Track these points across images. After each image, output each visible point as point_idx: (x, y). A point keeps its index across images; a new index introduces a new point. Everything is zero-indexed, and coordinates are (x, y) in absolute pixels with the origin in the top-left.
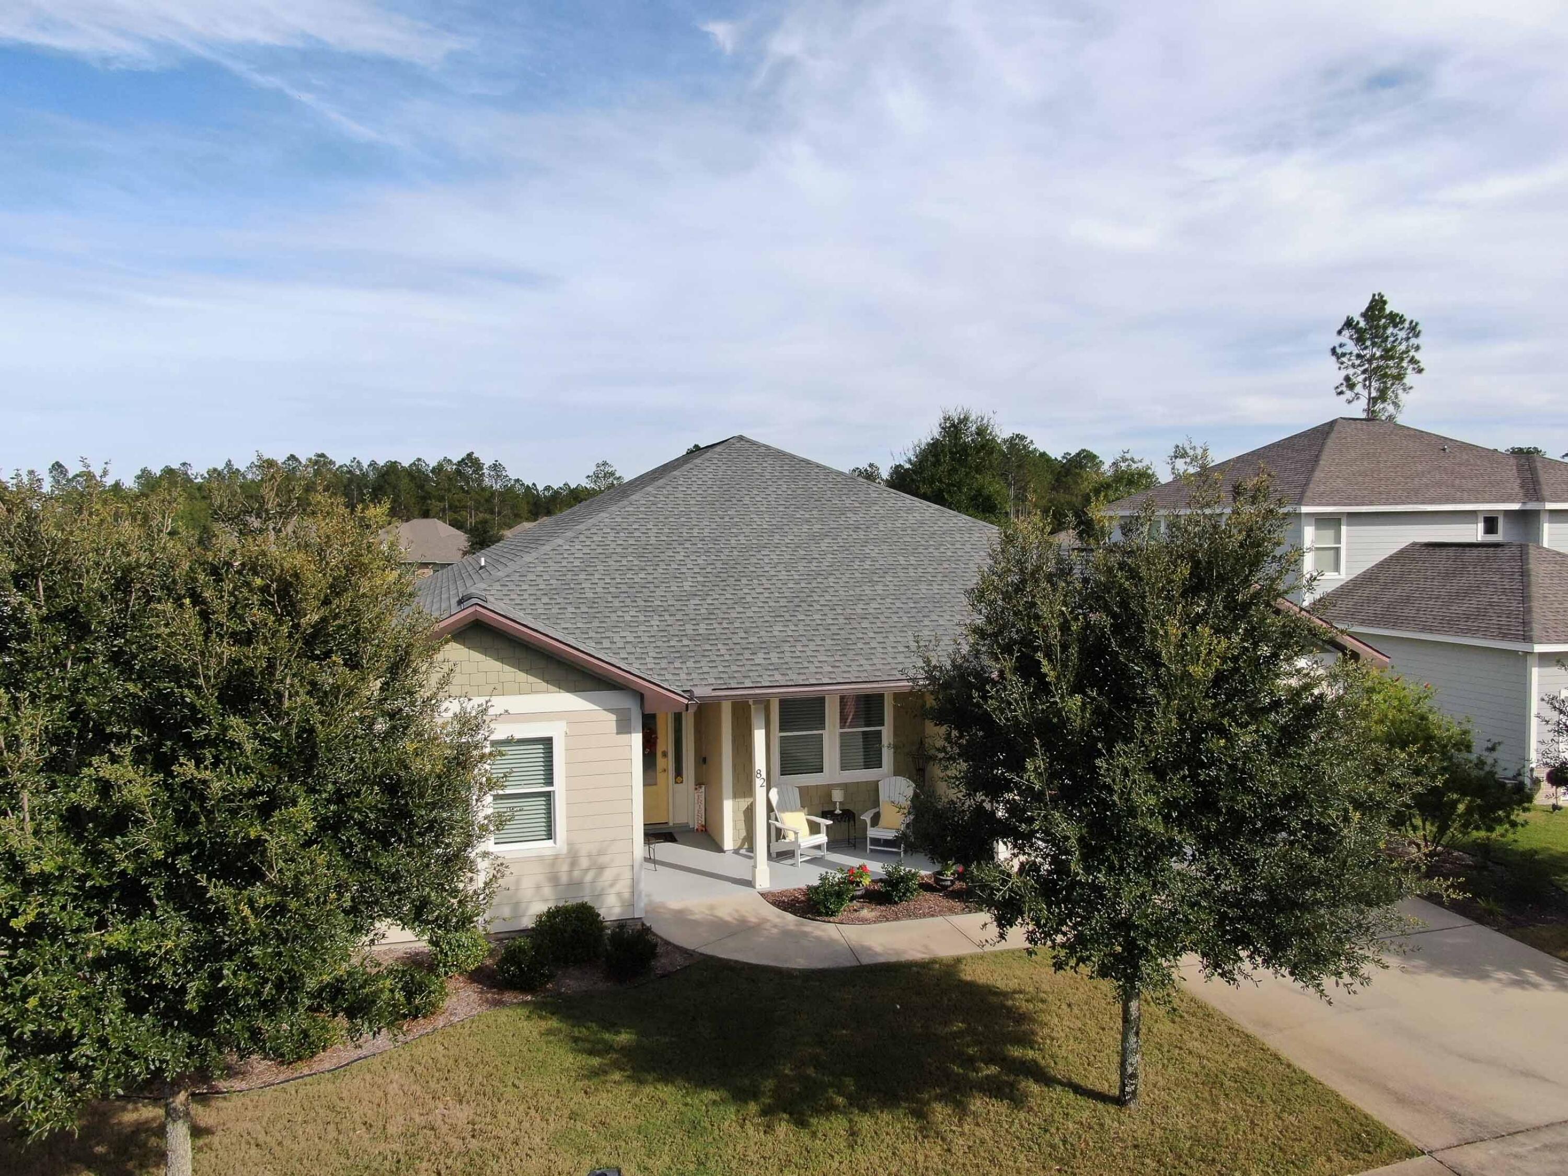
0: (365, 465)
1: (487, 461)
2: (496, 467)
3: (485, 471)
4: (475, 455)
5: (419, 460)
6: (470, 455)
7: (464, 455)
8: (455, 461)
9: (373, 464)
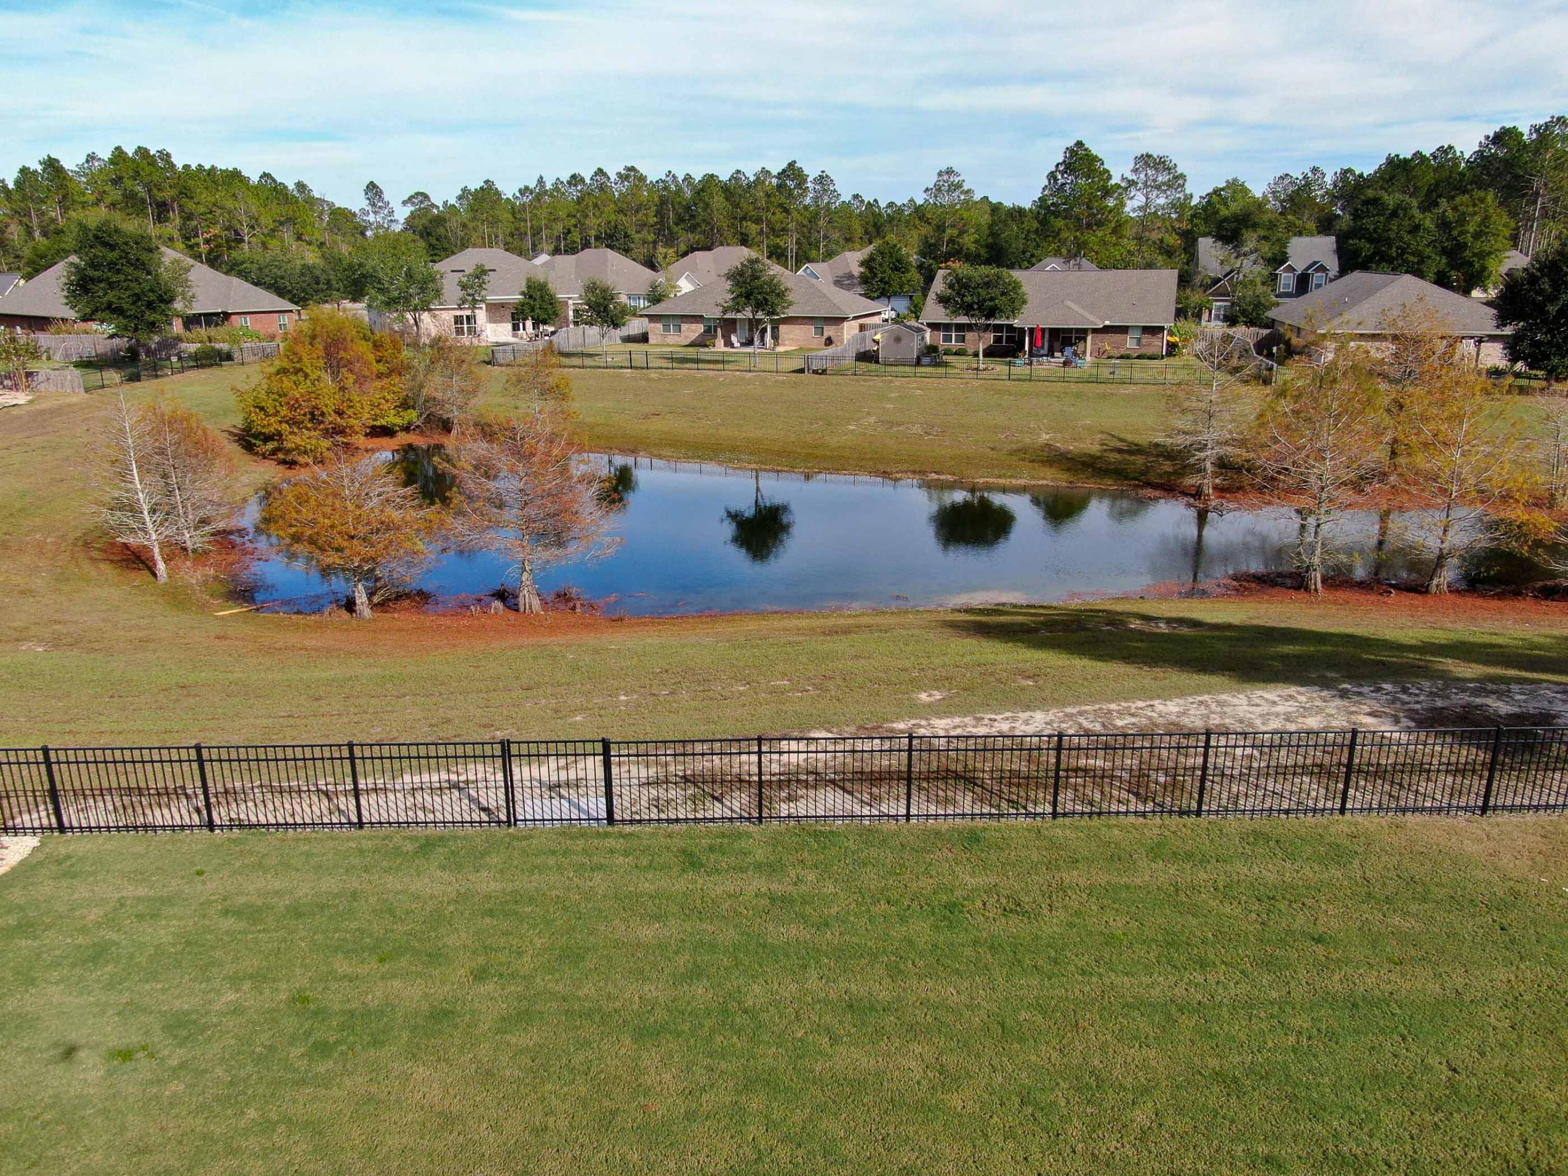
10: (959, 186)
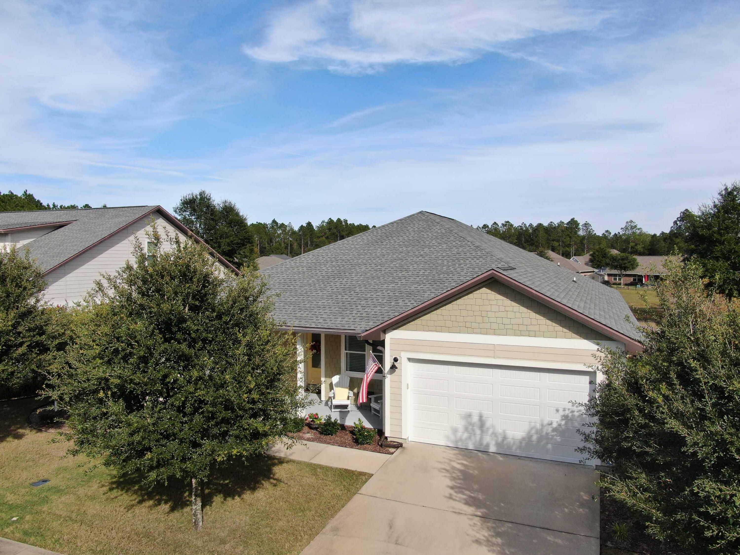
0: (527, 225)
1: (581, 222)
2: (586, 225)
3: (580, 227)
4: (575, 219)
5: (552, 222)
6: (573, 220)
7: (569, 220)
8: (566, 222)
9: (531, 225)
10: (635, 226)
